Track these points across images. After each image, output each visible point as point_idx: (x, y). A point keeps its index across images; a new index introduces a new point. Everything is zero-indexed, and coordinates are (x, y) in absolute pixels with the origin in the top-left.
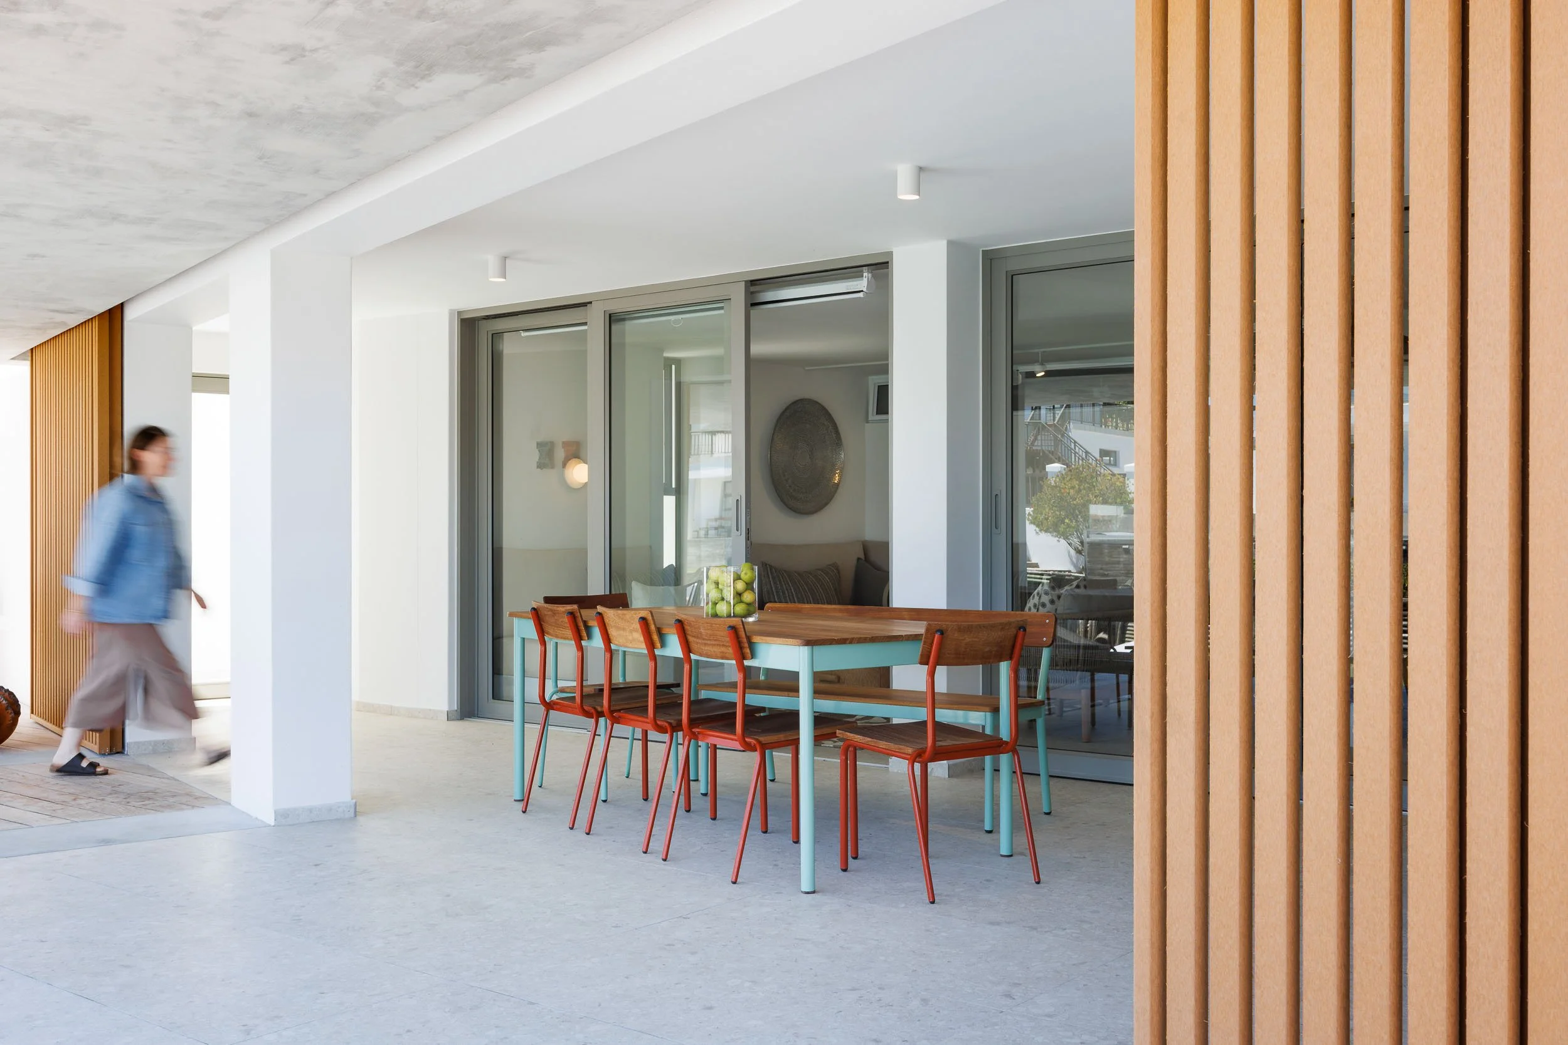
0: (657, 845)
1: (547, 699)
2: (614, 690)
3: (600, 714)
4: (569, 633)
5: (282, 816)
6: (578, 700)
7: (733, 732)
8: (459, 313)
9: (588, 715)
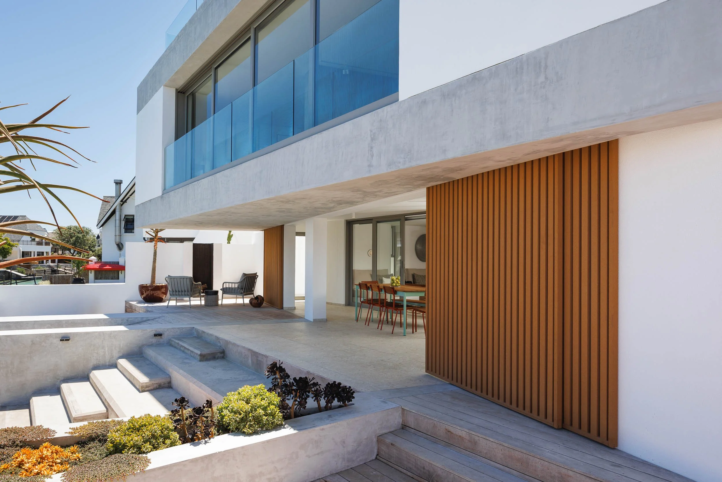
0: (380, 328)
1: (362, 301)
2: (373, 300)
3: (371, 304)
4: (365, 288)
5: (314, 320)
6: (367, 301)
7: (393, 307)
8: (346, 220)
9: (369, 304)
